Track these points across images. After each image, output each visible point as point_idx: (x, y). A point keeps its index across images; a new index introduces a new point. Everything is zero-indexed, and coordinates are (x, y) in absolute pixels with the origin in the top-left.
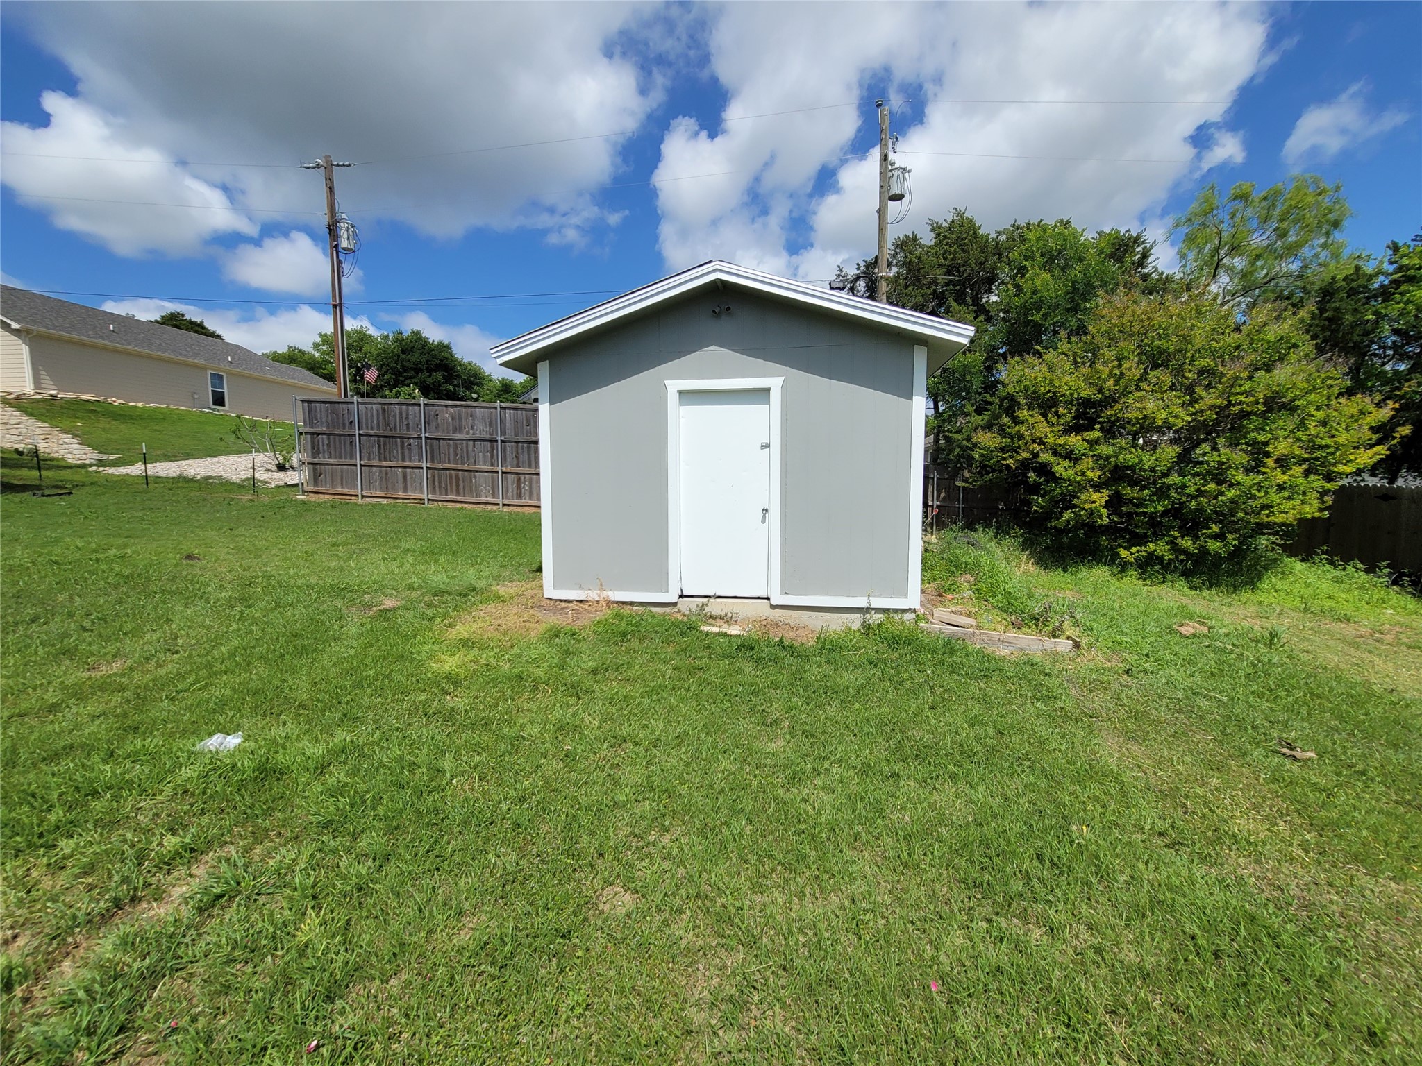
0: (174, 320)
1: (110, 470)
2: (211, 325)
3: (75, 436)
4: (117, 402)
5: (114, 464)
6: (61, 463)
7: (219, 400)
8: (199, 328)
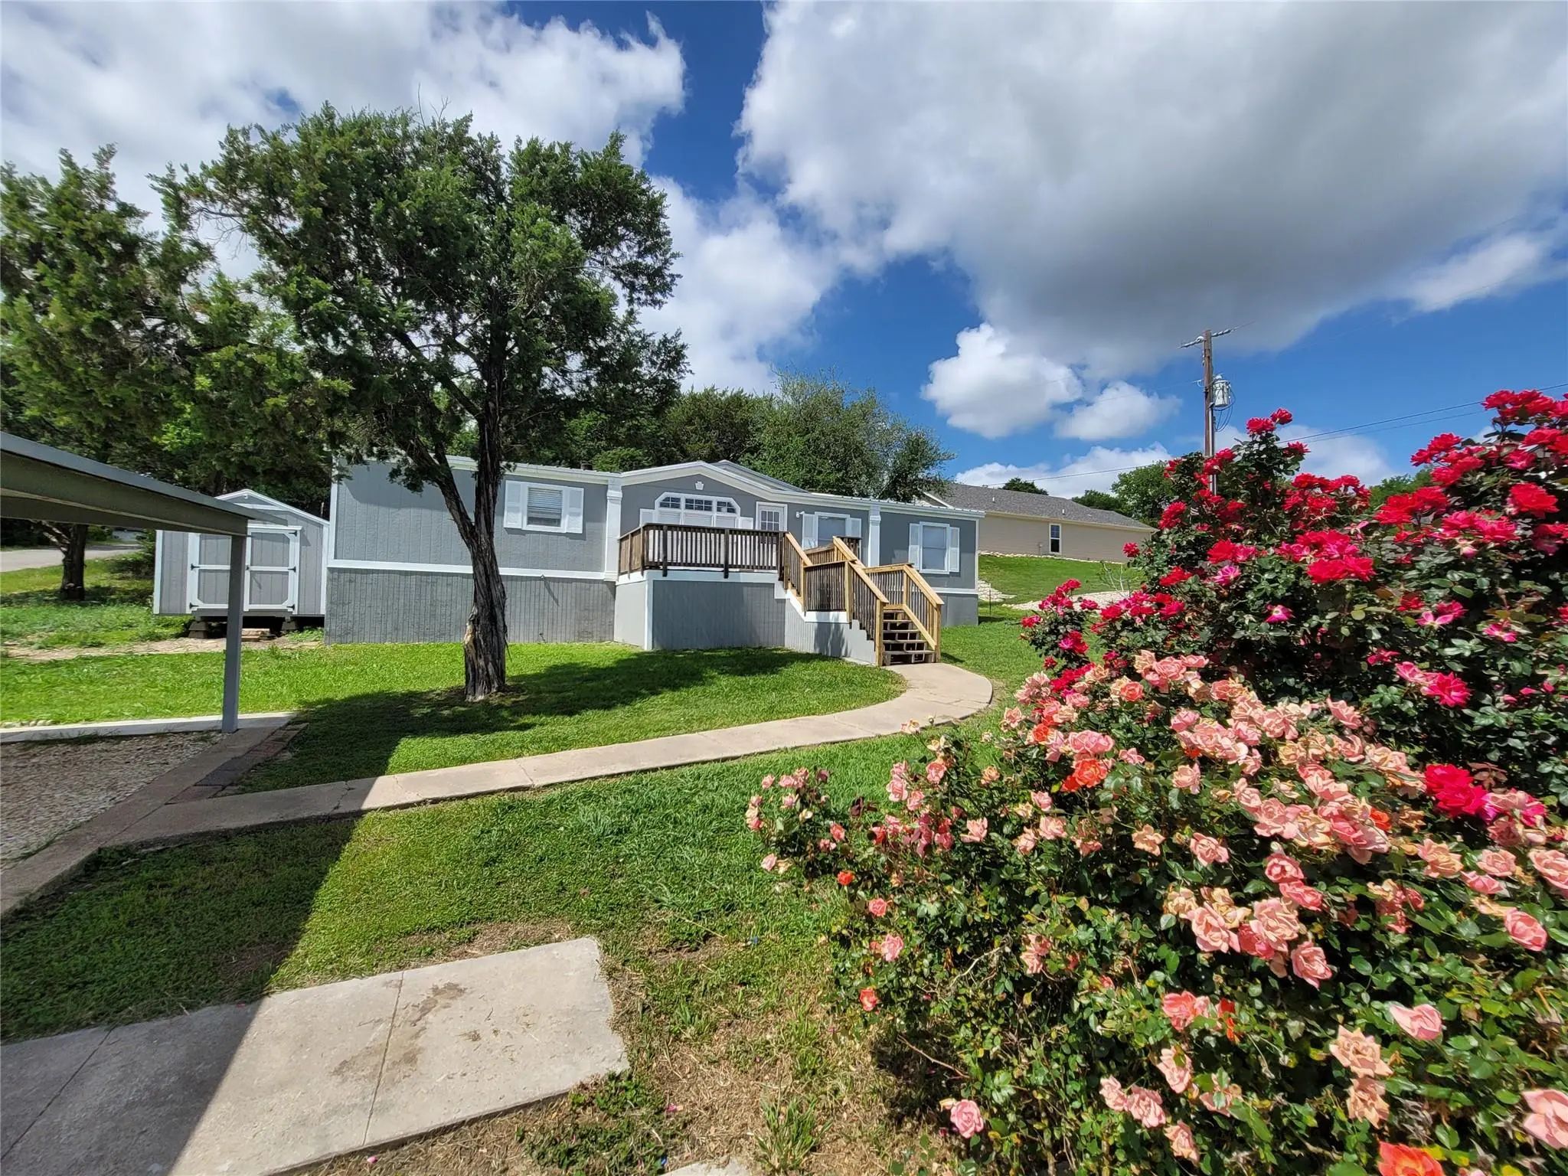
0: (1014, 486)
1: (1015, 607)
2: (1039, 486)
3: (986, 582)
4: (999, 554)
5: (1016, 601)
7: (1055, 546)
8: (1030, 488)
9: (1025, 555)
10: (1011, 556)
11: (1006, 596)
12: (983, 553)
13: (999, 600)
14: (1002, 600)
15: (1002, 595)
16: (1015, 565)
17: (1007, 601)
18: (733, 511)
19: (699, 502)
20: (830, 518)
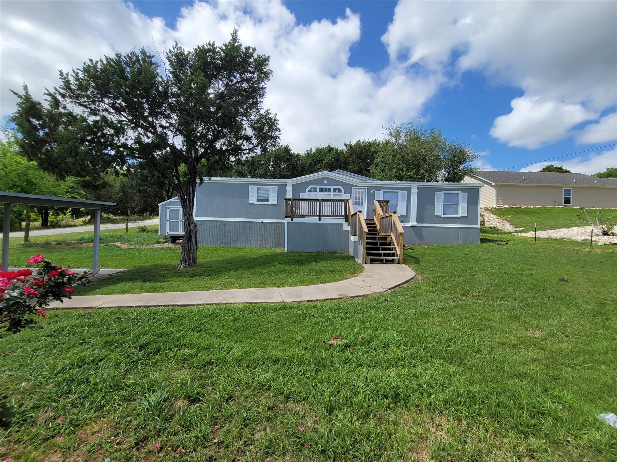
1: (520, 234)
2: (565, 168)
3: (508, 221)
4: (523, 207)
6: (503, 232)
7: (567, 201)
8: (560, 170)
9: (542, 206)
10: (532, 207)
11: (517, 229)
12: (512, 206)
13: (512, 231)
14: (514, 231)
15: (515, 228)
16: (532, 212)
17: (516, 232)
18: (341, 192)
19: (325, 189)
20: (389, 192)
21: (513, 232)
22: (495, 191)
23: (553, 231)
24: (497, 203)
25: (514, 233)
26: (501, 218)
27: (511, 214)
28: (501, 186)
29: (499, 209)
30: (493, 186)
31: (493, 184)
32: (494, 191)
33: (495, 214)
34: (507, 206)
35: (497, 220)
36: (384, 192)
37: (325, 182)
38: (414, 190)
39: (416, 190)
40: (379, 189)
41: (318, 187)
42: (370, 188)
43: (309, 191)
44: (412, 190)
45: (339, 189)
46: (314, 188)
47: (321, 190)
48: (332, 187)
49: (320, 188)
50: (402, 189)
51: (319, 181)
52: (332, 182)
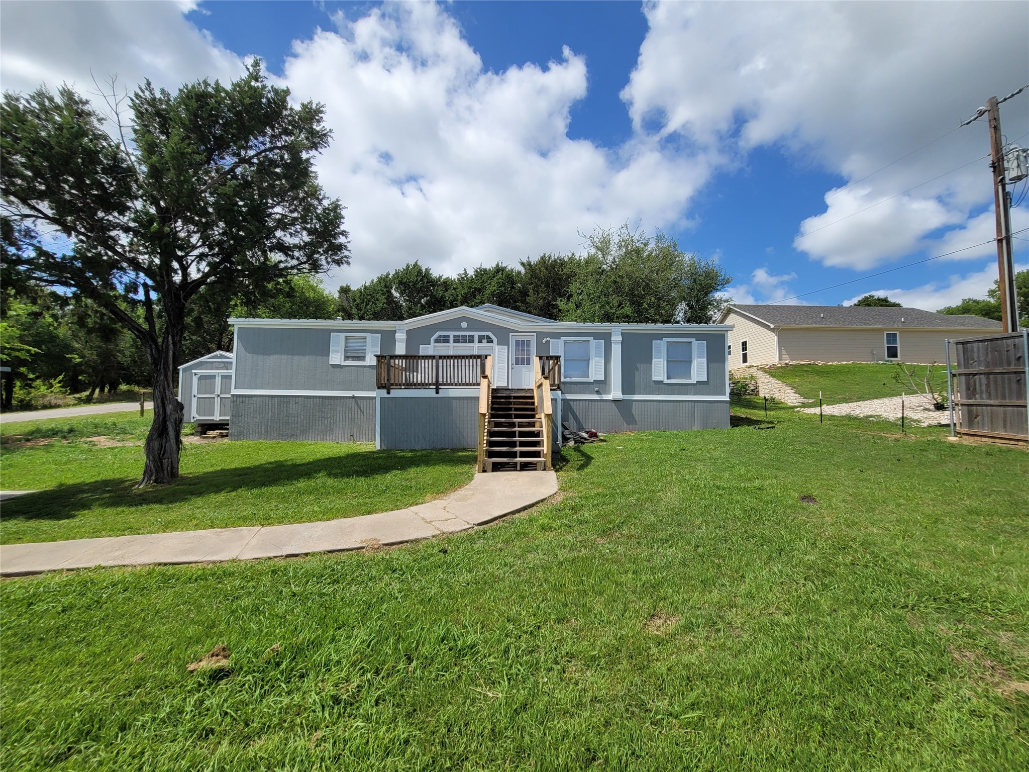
1: (806, 410)
2: (892, 300)
3: (793, 388)
4: (820, 363)
5: (809, 406)
6: (784, 406)
7: (892, 353)
9: (851, 362)
10: (834, 363)
11: (806, 401)
12: (802, 363)
13: (796, 405)
14: (800, 404)
15: (802, 400)
16: (834, 372)
17: (804, 405)
18: (491, 341)
19: (464, 337)
20: (575, 341)
21: (797, 407)
22: (776, 338)
23: (860, 403)
24: (780, 359)
25: (799, 409)
26: (783, 382)
27: (800, 376)
28: (783, 329)
29: (782, 367)
30: (773, 330)
31: (772, 326)
32: (774, 339)
33: (774, 377)
34: (794, 362)
35: (776, 386)
36: (566, 342)
37: (464, 325)
38: (617, 338)
39: (620, 338)
40: (556, 336)
41: (452, 334)
42: (540, 335)
43: (436, 341)
44: (613, 338)
45: (488, 337)
46: (444, 336)
47: (457, 340)
48: (476, 334)
49: (455, 336)
50: (597, 336)
51: (454, 324)
52: (475, 324)
